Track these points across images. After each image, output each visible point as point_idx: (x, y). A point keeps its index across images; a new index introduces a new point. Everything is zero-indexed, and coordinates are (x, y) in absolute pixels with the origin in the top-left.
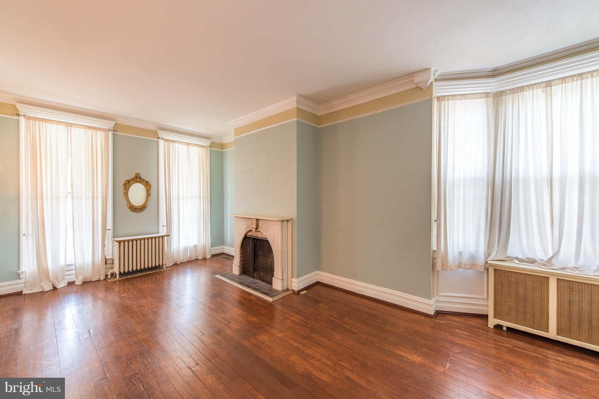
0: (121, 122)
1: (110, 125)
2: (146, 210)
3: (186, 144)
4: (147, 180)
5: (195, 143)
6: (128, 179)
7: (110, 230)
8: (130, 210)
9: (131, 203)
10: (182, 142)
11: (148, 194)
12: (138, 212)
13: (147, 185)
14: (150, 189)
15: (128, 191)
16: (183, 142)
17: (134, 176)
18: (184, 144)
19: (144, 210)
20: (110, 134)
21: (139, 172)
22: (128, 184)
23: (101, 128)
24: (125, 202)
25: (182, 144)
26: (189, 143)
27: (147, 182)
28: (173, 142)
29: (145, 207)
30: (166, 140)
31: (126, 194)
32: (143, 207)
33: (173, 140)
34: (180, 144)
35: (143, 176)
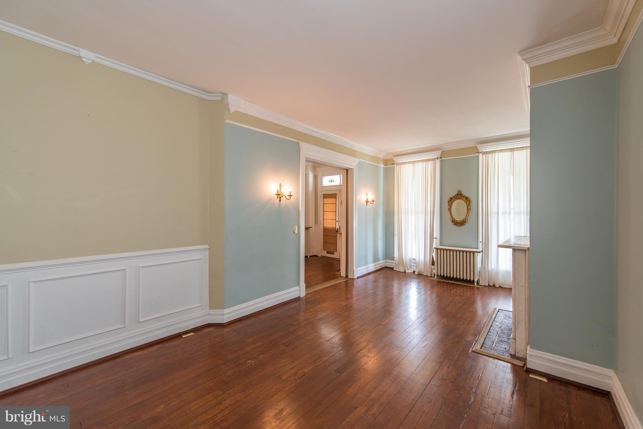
0: (447, 148)
1: (438, 154)
2: (467, 225)
3: (509, 150)
4: (467, 195)
5: (523, 146)
6: (451, 197)
7: (436, 238)
8: (453, 223)
9: (453, 217)
10: (503, 150)
11: (468, 210)
12: (459, 226)
13: (467, 200)
14: (469, 205)
15: (451, 207)
16: (505, 149)
17: (456, 193)
18: (506, 152)
19: (464, 225)
20: (438, 162)
21: (461, 189)
22: (451, 200)
23: (431, 159)
24: (449, 216)
25: (504, 152)
26: (513, 149)
27: (466, 198)
28: (493, 153)
29: (465, 221)
30: (484, 153)
31: (450, 210)
32: (463, 221)
33: (492, 151)
34: (501, 153)
35: (464, 193)
